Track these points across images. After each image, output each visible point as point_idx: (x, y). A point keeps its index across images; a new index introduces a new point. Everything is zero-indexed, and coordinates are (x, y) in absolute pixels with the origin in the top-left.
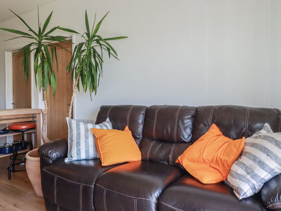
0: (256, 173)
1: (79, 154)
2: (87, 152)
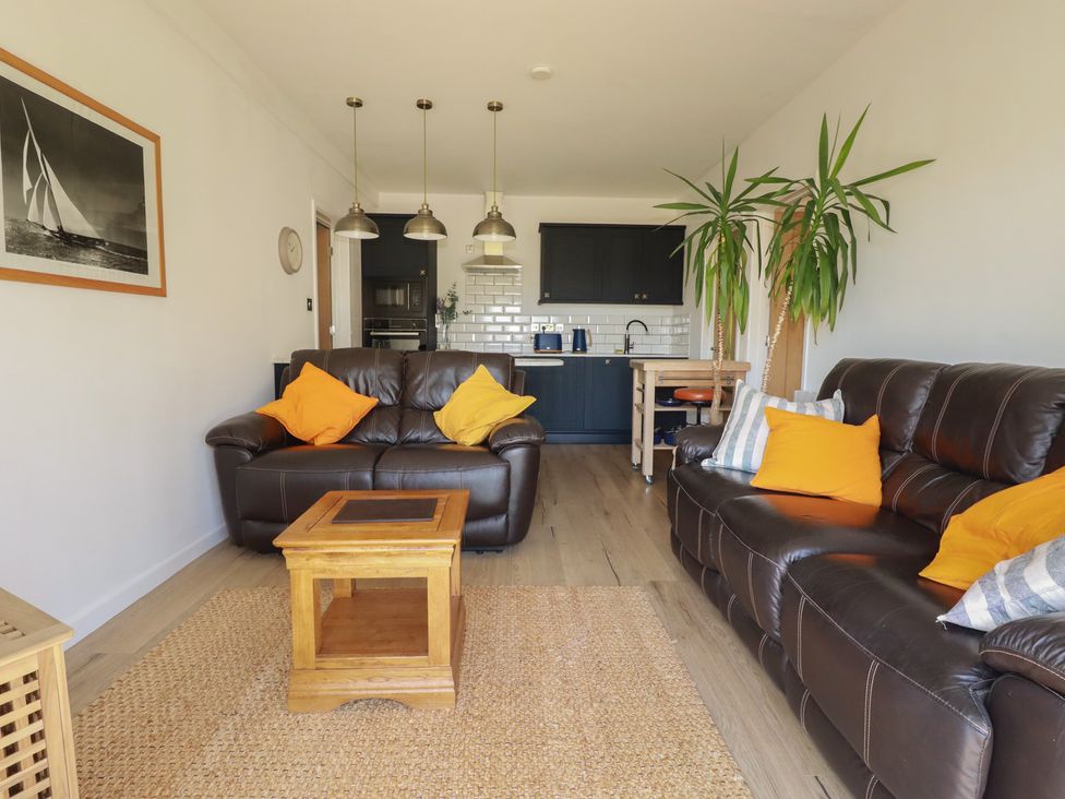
0: (1027, 580)
1: (729, 456)
2: (748, 454)
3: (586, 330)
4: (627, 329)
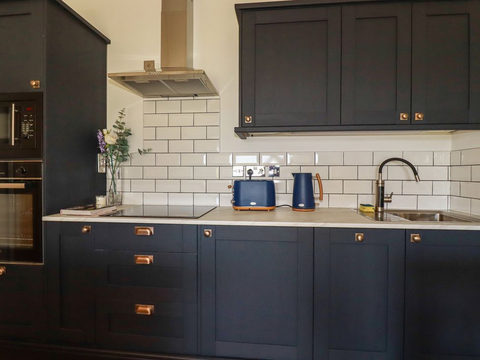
3: (314, 175)
4: (380, 171)
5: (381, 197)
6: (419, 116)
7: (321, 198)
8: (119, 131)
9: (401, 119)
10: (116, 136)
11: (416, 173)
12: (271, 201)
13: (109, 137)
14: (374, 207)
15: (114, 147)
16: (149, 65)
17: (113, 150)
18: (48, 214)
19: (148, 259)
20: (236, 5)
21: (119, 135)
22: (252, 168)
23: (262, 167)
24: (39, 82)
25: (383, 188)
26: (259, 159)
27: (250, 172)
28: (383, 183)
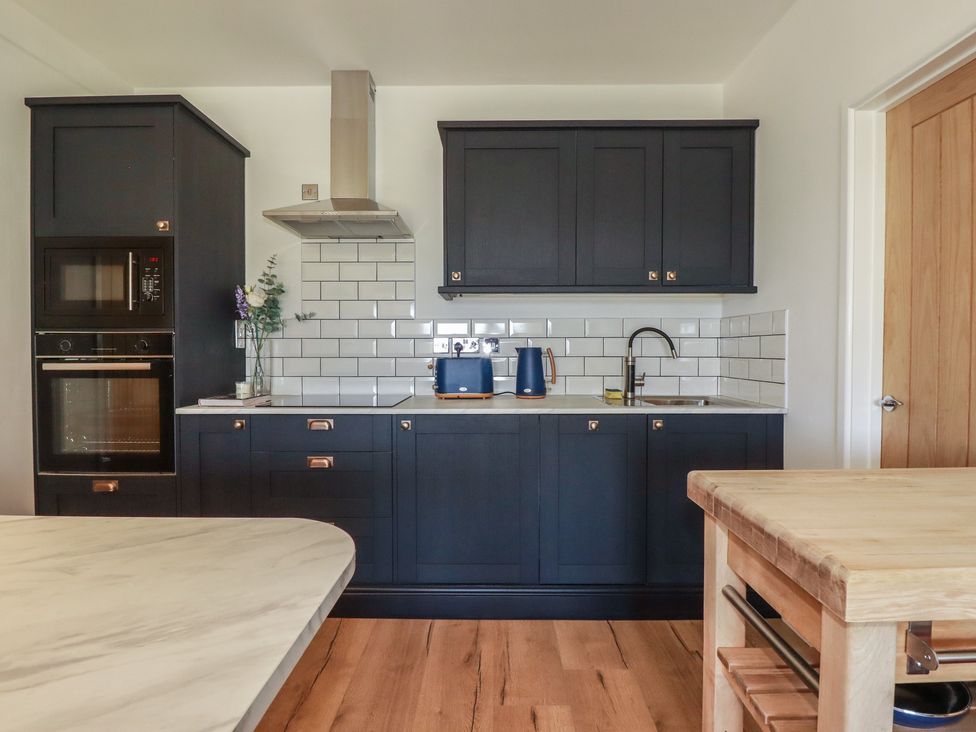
3: (544, 350)
4: (630, 345)
5: (632, 380)
6: (671, 276)
7: (553, 381)
8: (267, 287)
9: (650, 278)
10: (263, 294)
11: (672, 348)
12: (488, 386)
13: (254, 297)
14: (623, 393)
15: (261, 310)
16: (309, 190)
17: (259, 316)
18: (182, 405)
19: (326, 462)
20: (440, 124)
21: (268, 293)
22: (461, 341)
23: (475, 340)
24: (167, 222)
25: (633, 367)
26: (471, 330)
27: (459, 348)
28: (634, 361)
